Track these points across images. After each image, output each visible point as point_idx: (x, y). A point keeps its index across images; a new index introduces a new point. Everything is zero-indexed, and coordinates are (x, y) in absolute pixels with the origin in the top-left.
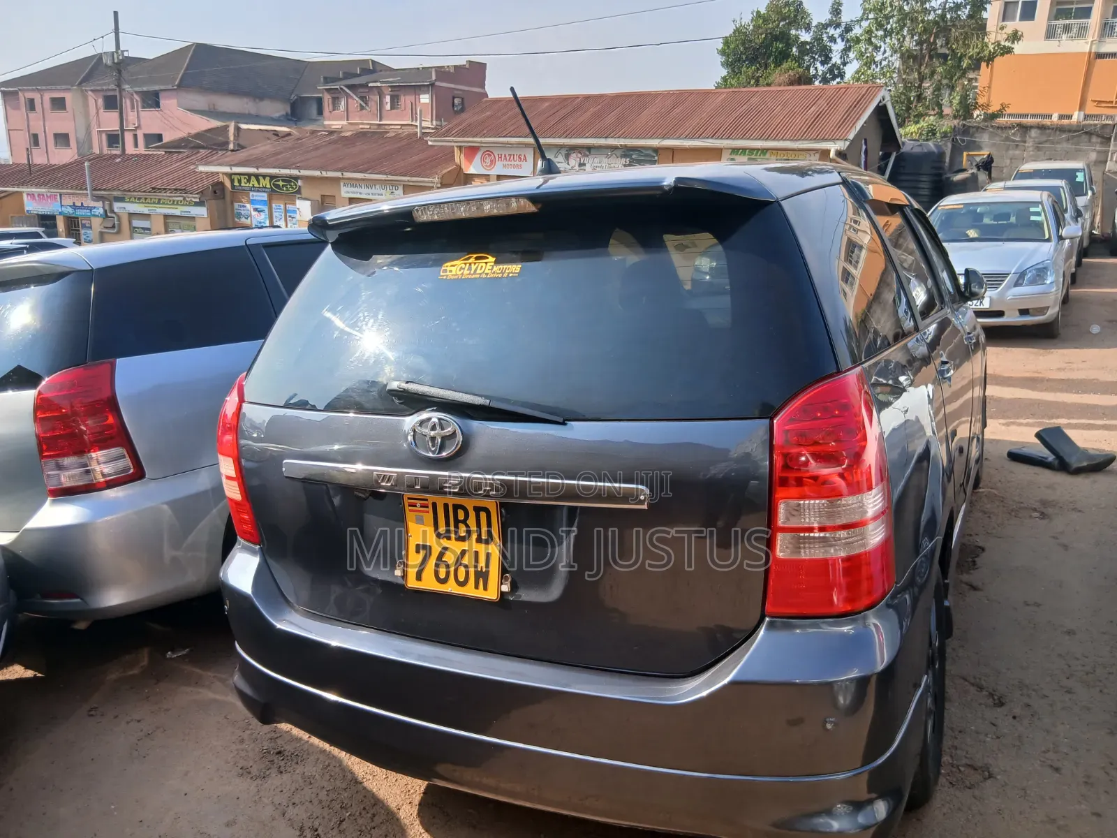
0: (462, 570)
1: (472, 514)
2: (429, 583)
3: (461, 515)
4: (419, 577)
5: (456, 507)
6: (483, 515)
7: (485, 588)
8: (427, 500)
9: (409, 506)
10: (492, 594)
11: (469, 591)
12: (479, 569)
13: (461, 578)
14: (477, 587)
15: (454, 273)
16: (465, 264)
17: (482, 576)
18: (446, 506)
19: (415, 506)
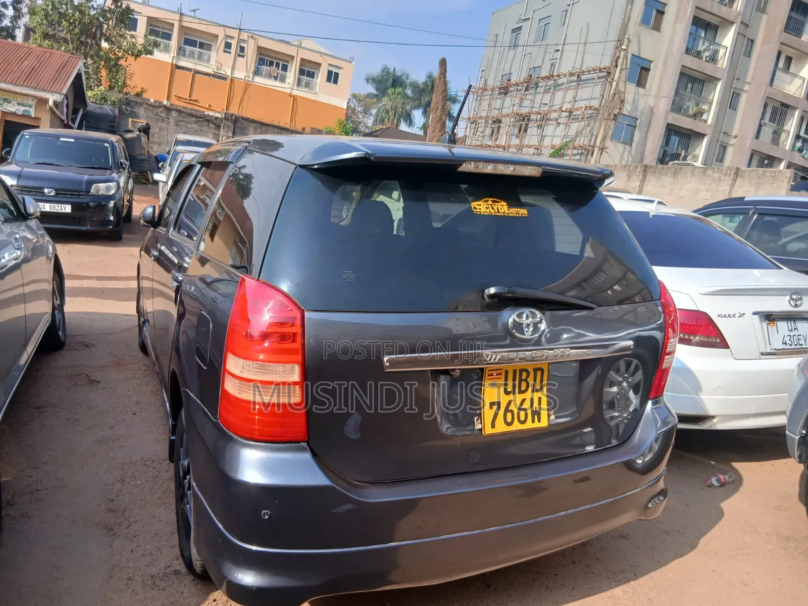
0: (522, 413)
1: (532, 373)
2: (501, 427)
3: (524, 377)
4: (493, 426)
5: (521, 371)
6: (539, 373)
7: (539, 421)
8: (501, 369)
9: (488, 376)
10: (544, 423)
11: (529, 425)
12: (534, 410)
13: (522, 418)
14: (533, 421)
15: (483, 210)
16: (488, 205)
17: (536, 414)
18: (515, 372)
19: (493, 375)
